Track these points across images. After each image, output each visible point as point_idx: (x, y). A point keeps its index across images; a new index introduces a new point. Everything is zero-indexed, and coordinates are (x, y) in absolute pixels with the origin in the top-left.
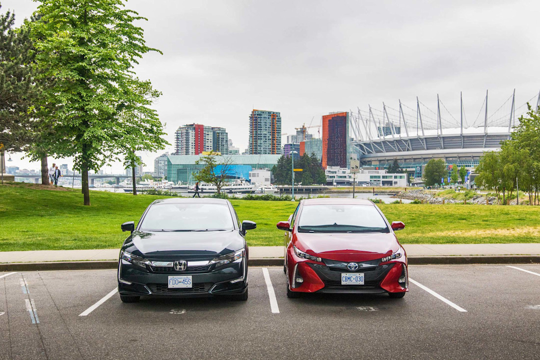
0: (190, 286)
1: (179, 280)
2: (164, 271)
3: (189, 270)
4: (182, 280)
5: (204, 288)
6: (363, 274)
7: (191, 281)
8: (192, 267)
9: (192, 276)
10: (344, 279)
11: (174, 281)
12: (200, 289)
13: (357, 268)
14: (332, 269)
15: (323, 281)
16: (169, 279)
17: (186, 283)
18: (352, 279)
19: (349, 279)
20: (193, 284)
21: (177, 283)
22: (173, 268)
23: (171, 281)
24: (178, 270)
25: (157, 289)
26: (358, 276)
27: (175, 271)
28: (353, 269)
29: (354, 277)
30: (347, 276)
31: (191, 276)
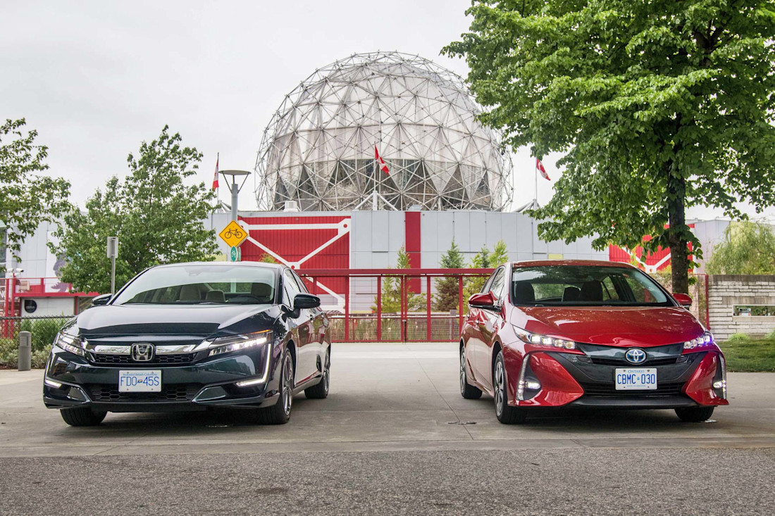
0: (158, 389)
1: (139, 378)
2: (116, 361)
3: (158, 361)
4: (143, 378)
5: (185, 394)
6: (656, 369)
7: (160, 380)
8: (164, 357)
9: (163, 371)
10: (620, 380)
11: (129, 379)
12: (178, 394)
13: (644, 358)
14: (596, 360)
15: (581, 383)
16: (120, 376)
17: (150, 382)
18: (635, 379)
19: (629, 378)
20: (163, 385)
21: (134, 383)
22: (129, 356)
23: (125, 379)
24: (138, 360)
25: (102, 395)
26: (646, 373)
27: (131, 361)
28: (636, 361)
29: (639, 375)
30: (626, 373)
31: (160, 371)
